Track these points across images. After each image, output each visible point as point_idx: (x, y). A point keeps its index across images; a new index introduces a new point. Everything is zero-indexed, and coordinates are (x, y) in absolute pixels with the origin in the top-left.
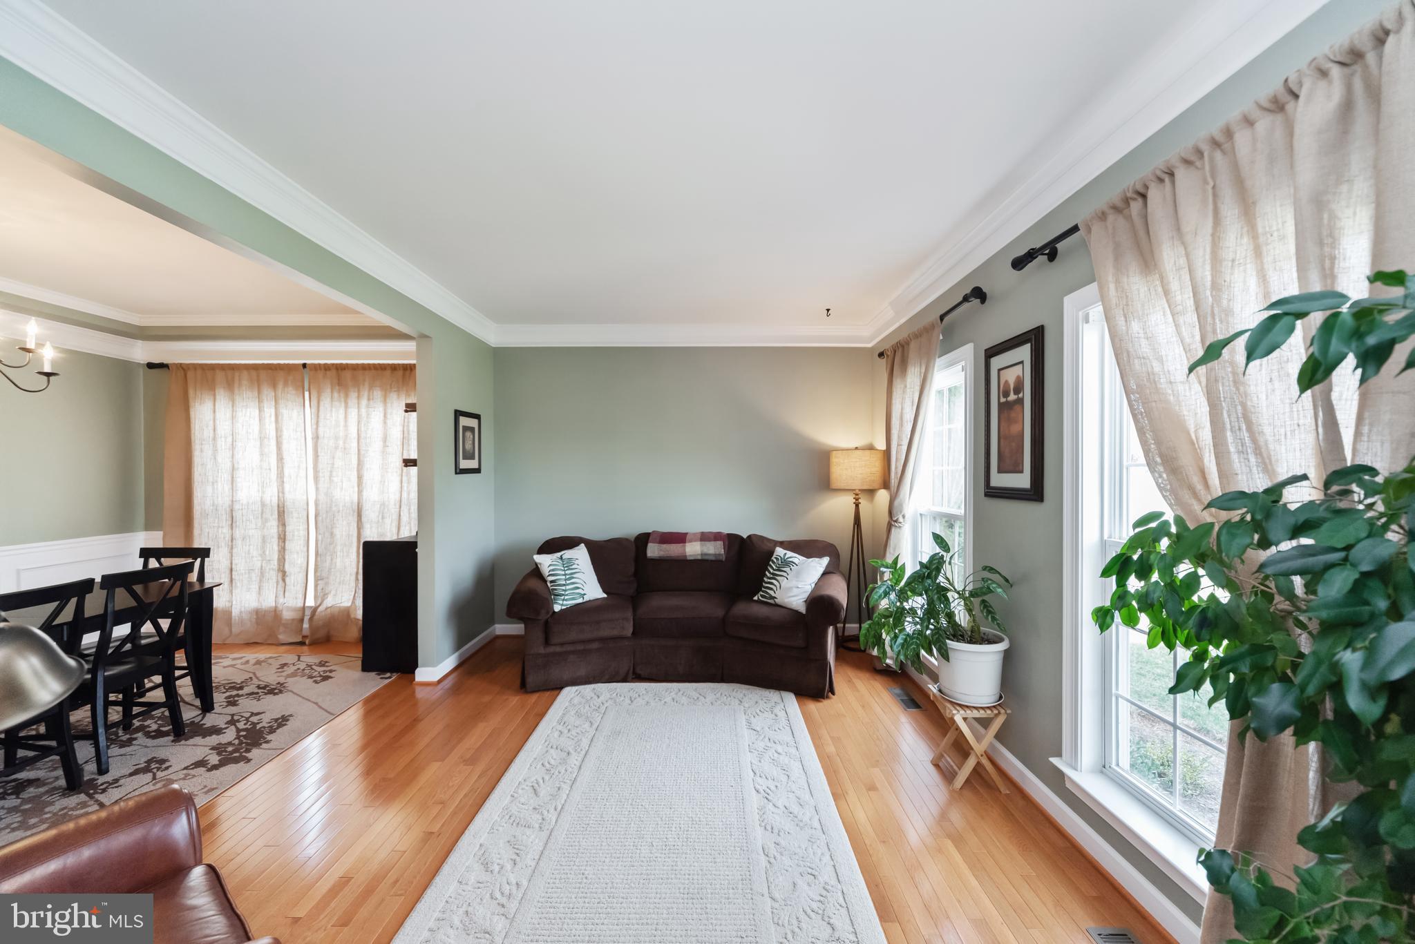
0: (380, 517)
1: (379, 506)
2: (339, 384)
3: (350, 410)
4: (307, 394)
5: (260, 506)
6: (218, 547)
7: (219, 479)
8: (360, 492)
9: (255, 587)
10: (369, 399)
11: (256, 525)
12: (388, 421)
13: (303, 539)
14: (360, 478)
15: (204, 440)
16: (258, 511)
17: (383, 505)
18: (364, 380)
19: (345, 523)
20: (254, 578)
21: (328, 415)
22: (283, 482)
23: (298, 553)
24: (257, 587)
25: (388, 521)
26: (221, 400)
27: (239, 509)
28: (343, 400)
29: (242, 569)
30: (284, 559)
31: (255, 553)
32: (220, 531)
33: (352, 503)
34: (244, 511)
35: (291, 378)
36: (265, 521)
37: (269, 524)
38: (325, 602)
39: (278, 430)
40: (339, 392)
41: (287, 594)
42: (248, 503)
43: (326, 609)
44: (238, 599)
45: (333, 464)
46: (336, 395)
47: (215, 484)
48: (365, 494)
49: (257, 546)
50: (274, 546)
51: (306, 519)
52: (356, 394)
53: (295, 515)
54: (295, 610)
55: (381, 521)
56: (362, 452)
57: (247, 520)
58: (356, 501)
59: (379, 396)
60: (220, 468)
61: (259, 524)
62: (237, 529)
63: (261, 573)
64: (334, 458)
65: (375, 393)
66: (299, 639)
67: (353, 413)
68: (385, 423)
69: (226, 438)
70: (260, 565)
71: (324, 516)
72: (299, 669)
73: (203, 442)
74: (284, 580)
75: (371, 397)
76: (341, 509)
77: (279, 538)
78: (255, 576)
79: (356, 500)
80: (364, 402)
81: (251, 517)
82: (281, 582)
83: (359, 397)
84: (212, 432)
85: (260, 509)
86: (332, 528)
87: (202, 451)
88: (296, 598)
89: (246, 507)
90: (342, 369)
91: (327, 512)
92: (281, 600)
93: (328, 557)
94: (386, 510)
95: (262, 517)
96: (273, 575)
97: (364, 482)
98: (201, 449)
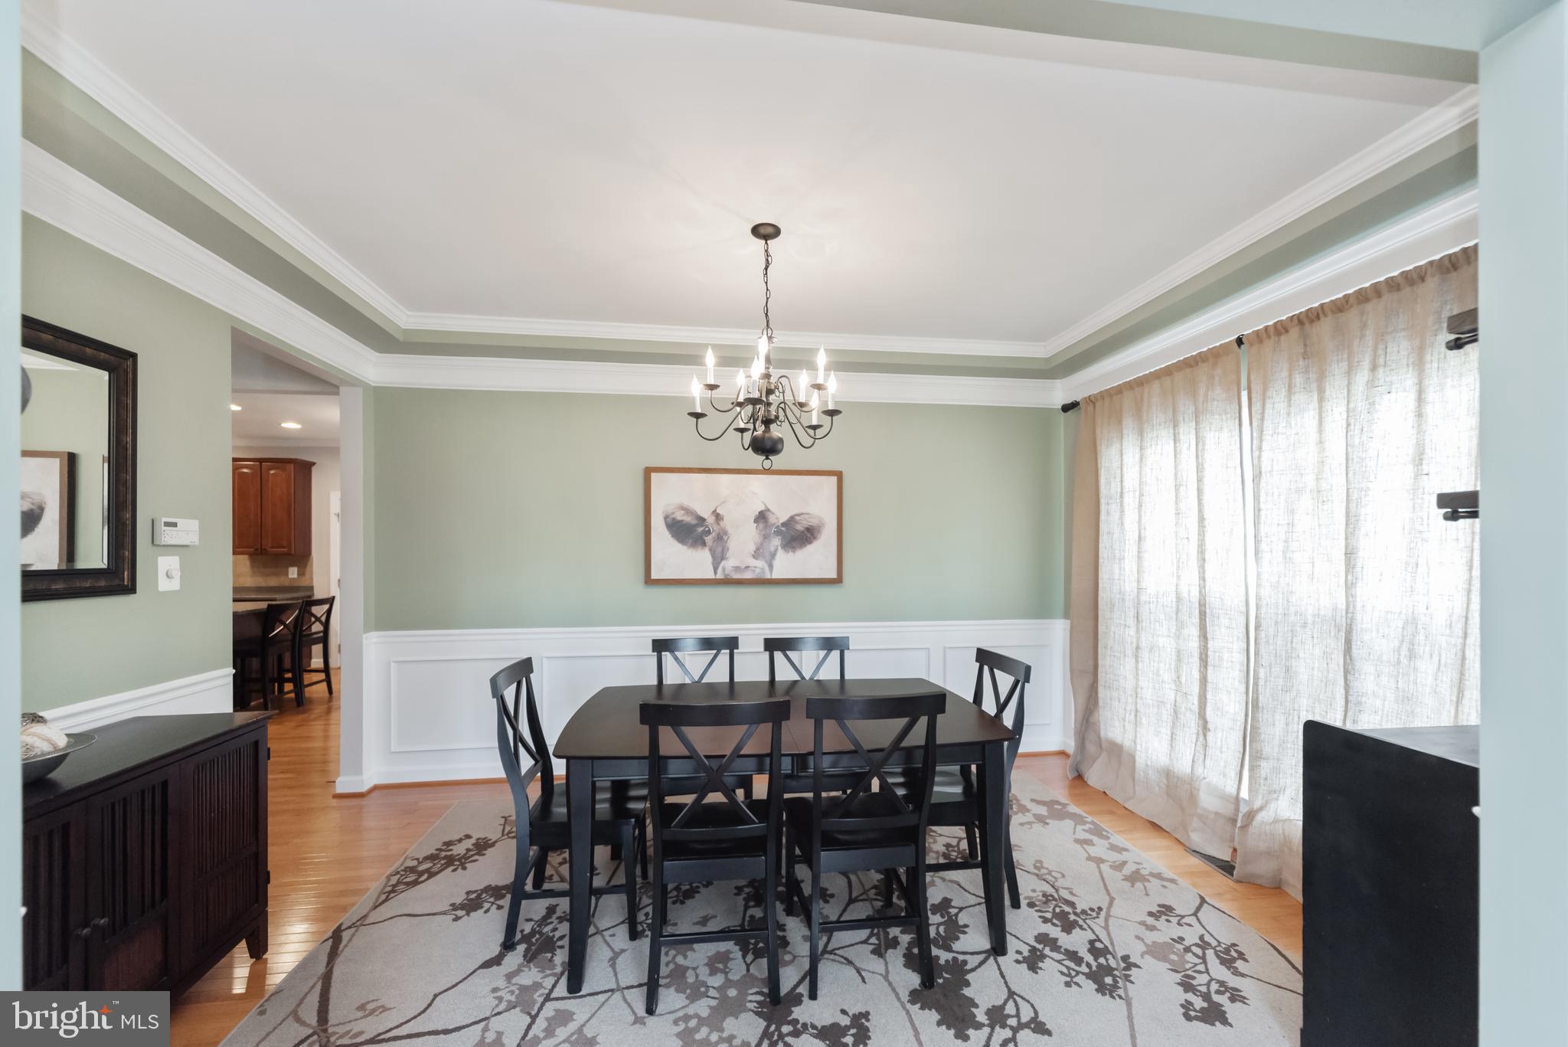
0: (1404, 652)
1: (1400, 624)
2: (1305, 356)
3: (1327, 406)
4: (1244, 395)
5: (1174, 600)
6: (1125, 656)
7: (1126, 555)
8: (1349, 587)
9: (1166, 731)
10: (1374, 368)
11: (1169, 630)
12: (1428, 409)
13: (1238, 667)
14: (1350, 554)
15: (1111, 498)
16: (1171, 607)
17: (1412, 622)
18: (1364, 326)
19: (1318, 651)
20: (1164, 717)
21: (1282, 425)
22: (1204, 560)
23: (1229, 693)
24: (1169, 733)
25: (1426, 667)
26: (1128, 435)
27: (1145, 602)
28: (1314, 386)
29: (1148, 697)
30: (1206, 698)
31: (1166, 677)
32: (1127, 633)
33: (1335, 609)
34: (1152, 606)
35: (1219, 371)
36: (1181, 625)
37: (1186, 632)
38: (1272, 806)
39: (1200, 468)
40: (1307, 371)
41: (1208, 762)
42: (1158, 593)
43: (1276, 821)
44: (1144, 744)
45: (1291, 524)
46: (1298, 379)
47: (1122, 561)
48: (1360, 591)
49: (1170, 665)
50: (1192, 672)
51: (1245, 630)
52: (1344, 365)
53: (1224, 621)
54: (1223, 797)
55: (1405, 661)
56: (1354, 496)
57: (1155, 621)
58: (1344, 607)
59: (1404, 353)
60: (1127, 538)
61: (1173, 630)
62: (1144, 632)
63: (1175, 712)
64: (1292, 512)
65: (1392, 348)
66: (1225, 855)
67: (1336, 412)
68: (1420, 415)
69: (1134, 491)
70: (1172, 697)
71: (1271, 631)
72: (1181, 939)
73: (1110, 502)
74: (1205, 735)
75: (1381, 361)
76: (1310, 621)
77: (1201, 659)
78: (1166, 713)
79: (1342, 604)
80: (1362, 377)
81: (1162, 617)
82: (1201, 738)
83: (1350, 372)
84: (1119, 483)
85: (1174, 604)
86: (1289, 658)
87: (1108, 513)
88: (1225, 775)
89: (1155, 600)
90: (1312, 321)
91: (1276, 623)
92: (1199, 771)
93: (1277, 717)
94: (1421, 637)
95: (1177, 620)
96: (1191, 721)
97: (1359, 565)
98: (1107, 510)
